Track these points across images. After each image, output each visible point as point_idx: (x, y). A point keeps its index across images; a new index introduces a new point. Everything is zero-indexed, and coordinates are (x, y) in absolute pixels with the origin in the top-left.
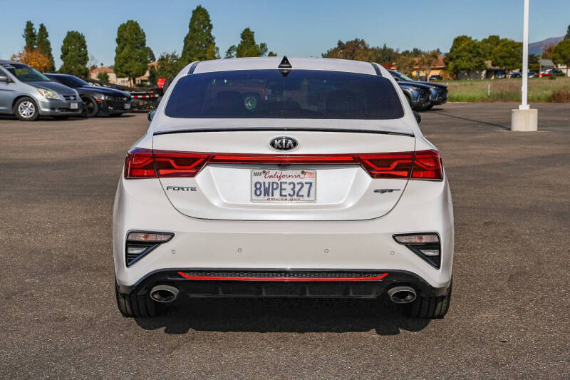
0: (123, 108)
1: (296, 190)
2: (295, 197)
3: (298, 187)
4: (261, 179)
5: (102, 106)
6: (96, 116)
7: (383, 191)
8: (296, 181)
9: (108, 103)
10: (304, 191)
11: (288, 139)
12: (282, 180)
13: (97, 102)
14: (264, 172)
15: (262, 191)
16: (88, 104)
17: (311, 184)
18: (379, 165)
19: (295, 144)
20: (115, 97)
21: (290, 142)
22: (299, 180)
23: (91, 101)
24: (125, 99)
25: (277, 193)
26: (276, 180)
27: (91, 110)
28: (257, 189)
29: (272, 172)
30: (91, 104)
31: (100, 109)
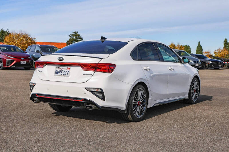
0: (218, 66)
1: (65, 73)
2: (64, 75)
3: (65, 72)
4: (57, 69)
5: (210, 65)
6: (207, 69)
7: (86, 75)
8: (65, 70)
9: (212, 64)
10: (66, 74)
11: (61, 58)
12: (62, 70)
13: (208, 64)
14: (58, 67)
15: (57, 73)
16: (205, 64)
17: (68, 71)
18: (85, 66)
19: (63, 59)
20: (215, 62)
21: (62, 58)
22: (66, 70)
23: (206, 63)
24: (220, 63)
25: (60, 73)
26: (61, 70)
27: (206, 66)
28: (56, 72)
29: (60, 67)
30: (206, 65)
31: (209, 66)
